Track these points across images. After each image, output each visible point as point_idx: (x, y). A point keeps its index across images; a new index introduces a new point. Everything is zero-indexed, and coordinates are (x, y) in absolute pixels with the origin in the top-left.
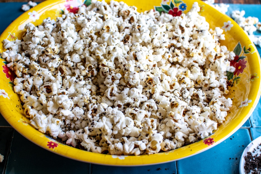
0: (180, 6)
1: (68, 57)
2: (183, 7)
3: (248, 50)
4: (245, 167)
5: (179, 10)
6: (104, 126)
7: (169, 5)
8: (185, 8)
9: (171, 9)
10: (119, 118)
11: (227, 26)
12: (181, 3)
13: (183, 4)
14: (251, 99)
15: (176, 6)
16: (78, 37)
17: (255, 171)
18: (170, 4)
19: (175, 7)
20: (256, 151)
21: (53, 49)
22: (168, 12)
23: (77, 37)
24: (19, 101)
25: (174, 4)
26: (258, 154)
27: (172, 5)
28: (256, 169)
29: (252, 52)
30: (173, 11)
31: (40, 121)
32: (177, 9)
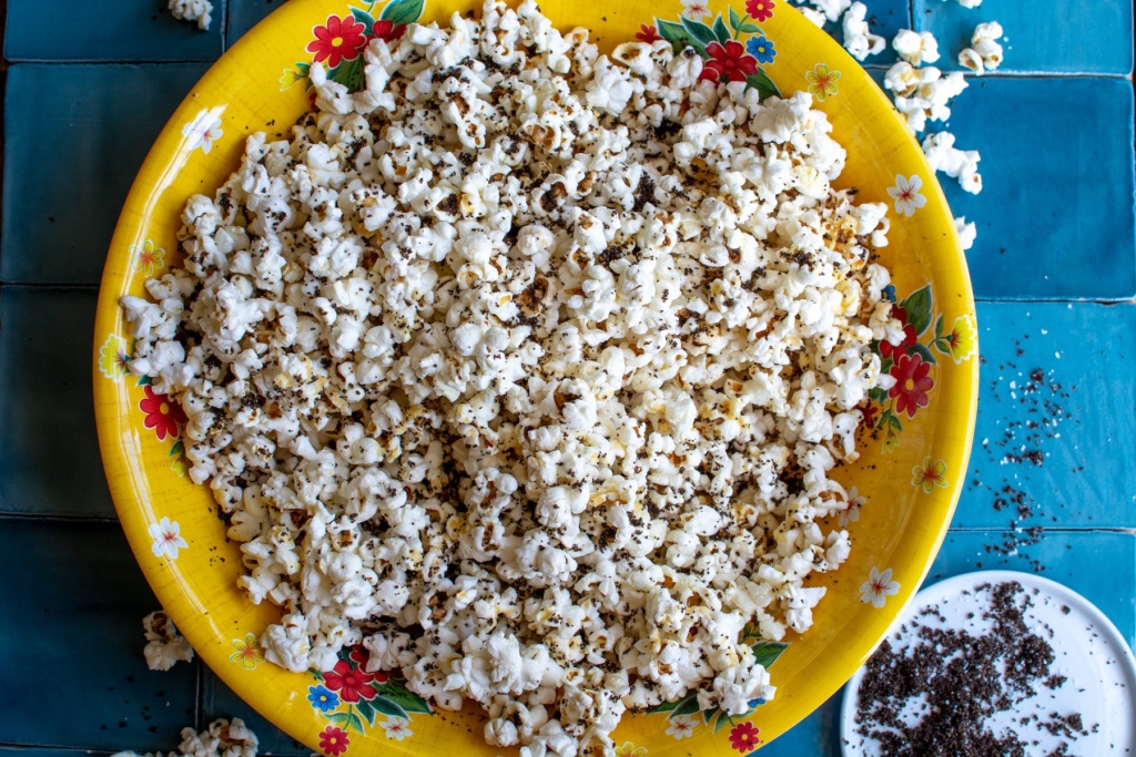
1: (345, 369)
2: (761, 49)
3: (948, 338)
4: (861, 692)
6: (468, 685)
10: (507, 672)
11: (906, 195)
14: (900, 581)
15: (736, 37)
16: (374, 303)
17: (886, 703)
19: (732, 40)
20: (908, 634)
21: (295, 377)
23: (370, 303)
24: (210, 510)
26: (907, 647)
28: (891, 698)
29: (958, 359)
31: (291, 656)
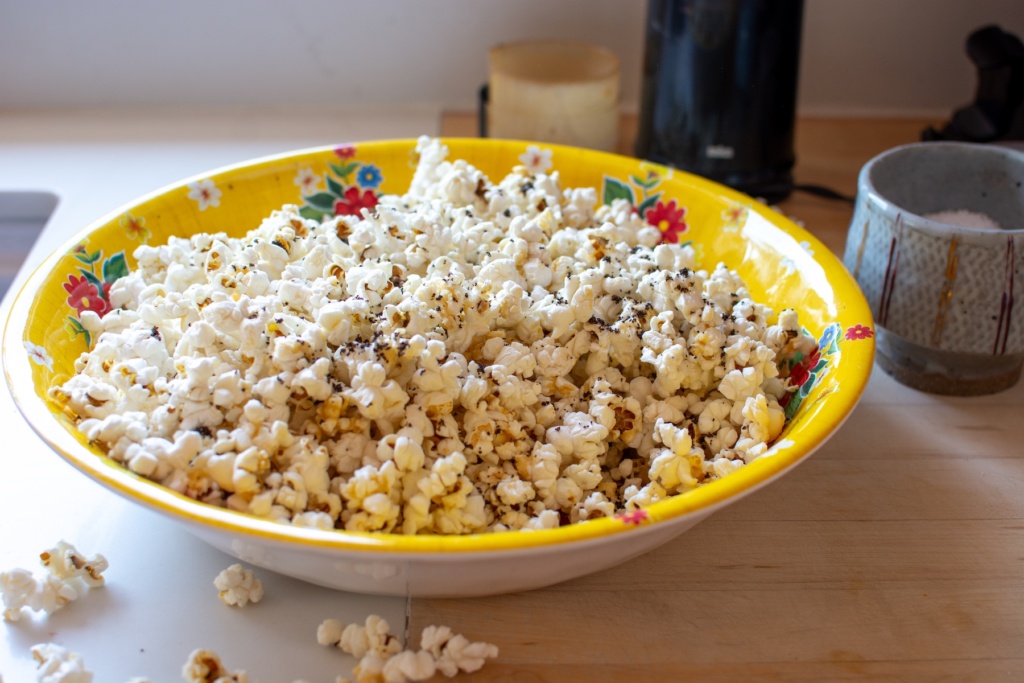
0: (359, 180)
2: (369, 177)
5: (362, 191)
7: (327, 190)
8: (376, 178)
9: (339, 200)
12: (358, 170)
13: (364, 168)
15: (347, 182)
18: (326, 184)
19: (346, 188)
22: (333, 210)
25: (338, 180)
27: (335, 187)
30: (347, 201)
32: (354, 191)
